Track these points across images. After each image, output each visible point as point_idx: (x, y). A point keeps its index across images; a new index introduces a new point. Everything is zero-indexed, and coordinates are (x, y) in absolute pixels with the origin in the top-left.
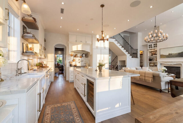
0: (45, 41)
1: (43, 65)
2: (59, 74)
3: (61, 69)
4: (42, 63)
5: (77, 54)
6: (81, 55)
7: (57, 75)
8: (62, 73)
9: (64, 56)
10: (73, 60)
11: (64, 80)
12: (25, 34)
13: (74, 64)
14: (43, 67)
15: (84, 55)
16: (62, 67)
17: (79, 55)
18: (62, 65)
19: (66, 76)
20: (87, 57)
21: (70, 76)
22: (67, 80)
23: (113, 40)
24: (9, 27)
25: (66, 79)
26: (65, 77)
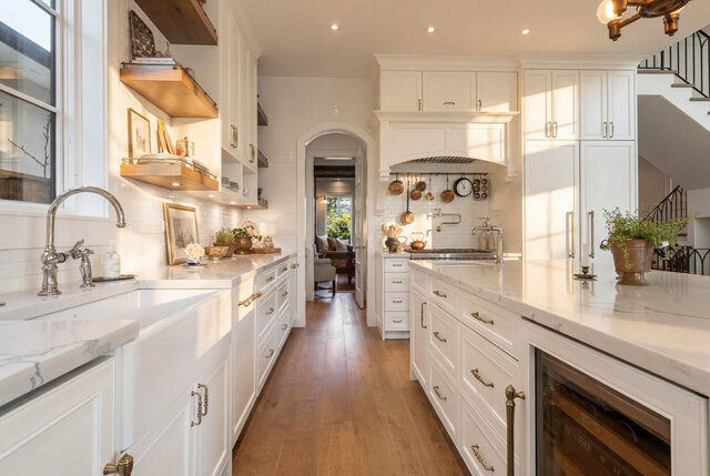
0: (262, 121)
1: (254, 241)
2: (334, 291)
3: (343, 263)
4: (249, 230)
5: (423, 179)
6: (451, 188)
7: (327, 295)
8: (349, 287)
9: (359, 202)
10: (405, 217)
11: (355, 322)
12: (138, 60)
13: (406, 235)
14: (249, 251)
15: (465, 188)
16: (350, 255)
17: (437, 186)
18: (350, 248)
19: (365, 301)
20: (485, 196)
21: (388, 305)
22: (370, 323)
23: (661, 85)
24: (54, 18)
25: (364, 318)
26: (361, 308)
